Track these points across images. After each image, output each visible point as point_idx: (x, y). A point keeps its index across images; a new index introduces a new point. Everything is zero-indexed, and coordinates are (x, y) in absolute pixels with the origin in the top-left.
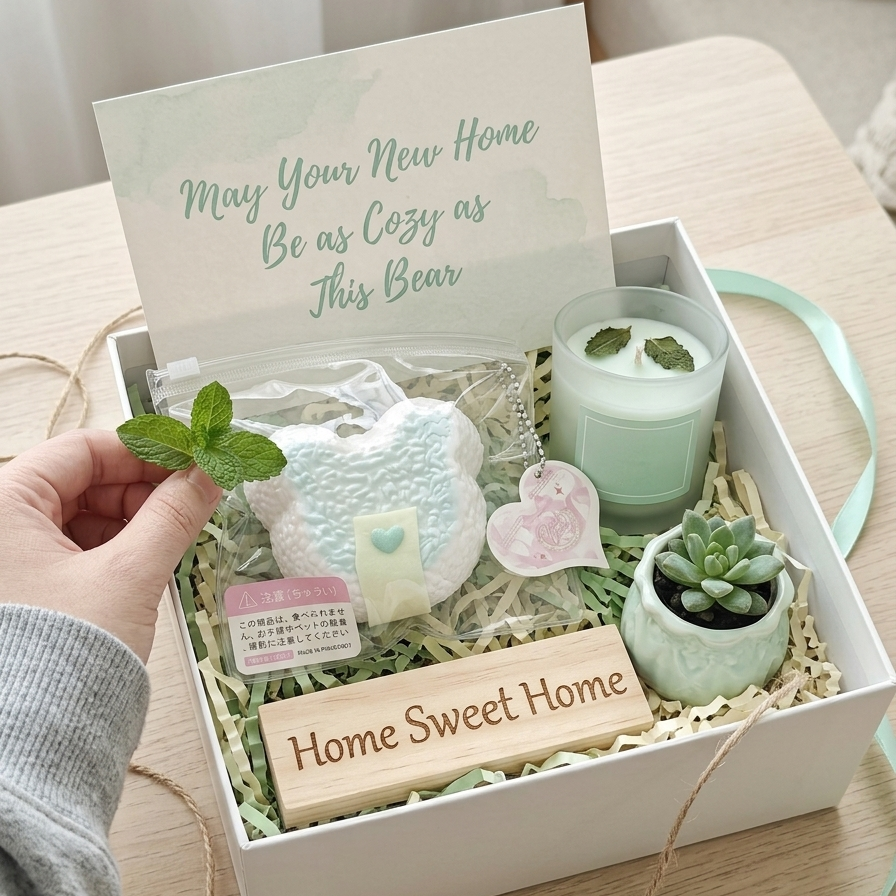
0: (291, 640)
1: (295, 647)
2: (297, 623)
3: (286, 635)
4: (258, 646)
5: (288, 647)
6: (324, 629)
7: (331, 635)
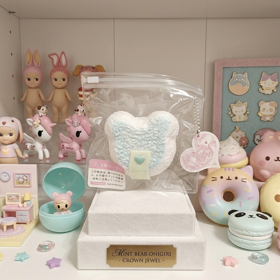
0: (106, 179)
1: (107, 182)
2: (109, 175)
3: (105, 177)
4: (95, 179)
5: (105, 181)
6: (116, 179)
7: (118, 181)
